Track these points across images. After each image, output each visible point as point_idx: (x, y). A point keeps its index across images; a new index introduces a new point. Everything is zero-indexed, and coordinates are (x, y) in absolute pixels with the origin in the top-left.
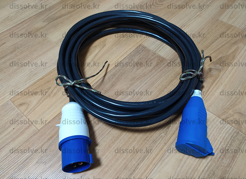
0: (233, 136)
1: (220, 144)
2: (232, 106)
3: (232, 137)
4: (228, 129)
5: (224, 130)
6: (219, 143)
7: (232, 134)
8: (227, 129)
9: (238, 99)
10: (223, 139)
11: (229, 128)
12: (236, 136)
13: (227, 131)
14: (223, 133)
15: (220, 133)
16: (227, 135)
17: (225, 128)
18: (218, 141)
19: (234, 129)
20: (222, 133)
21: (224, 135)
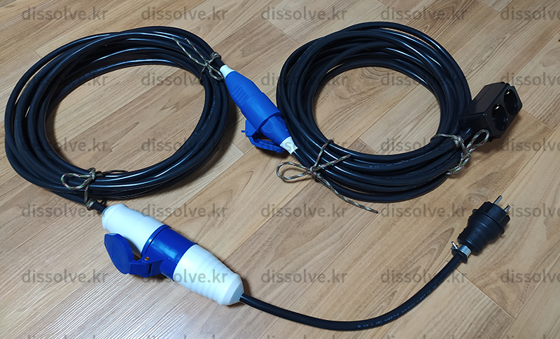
0: (491, 315)
1: (469, 326)
2: (497, 266)
3: (489, 317)
4: (485, 304)
5: (478, 305)
6: (469, 324)
7: (490, 312)
8: (483, 303)
9: (508, 254)
10: (475, 318)
11: (488, 302)
12: (495, 316)
13: (482, 306)
14: (476, 310)
15: (472, 309)
16: (483, 312)
17: (481, 302)
18: (467, 322)
19: (494, 304)
20: (475, 308)
21: (478, 312)
